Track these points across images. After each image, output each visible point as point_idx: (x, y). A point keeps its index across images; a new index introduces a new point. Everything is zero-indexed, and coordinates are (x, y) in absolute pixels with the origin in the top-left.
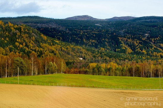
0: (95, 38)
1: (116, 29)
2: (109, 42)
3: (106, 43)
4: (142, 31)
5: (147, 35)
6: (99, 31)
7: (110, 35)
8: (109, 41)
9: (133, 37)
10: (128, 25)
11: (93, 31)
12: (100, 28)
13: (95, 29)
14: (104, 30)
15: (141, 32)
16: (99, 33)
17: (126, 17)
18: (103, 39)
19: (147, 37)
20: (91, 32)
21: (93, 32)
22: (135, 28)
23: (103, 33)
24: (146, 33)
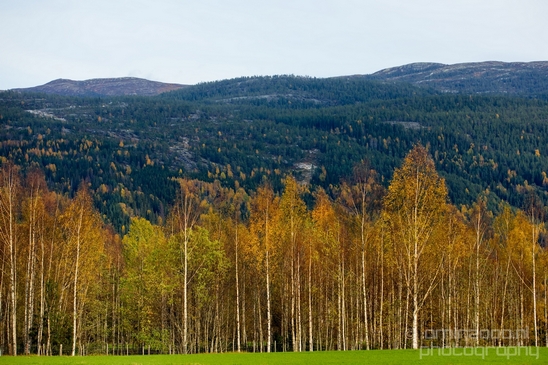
0: (59, 181)
1: (145, 136)
2: (136, 204)
3: (123, 205)
4: (278, 146)
5: (308, 167)
6: (63, 147)
7: (129, 169)
8: (136, 198)
9: (243, 176)
10: (195, 117)
11: (34, 145)
12: (64, 129)
13: (40, 137)
14: (90, 143)
15: (276, 153)
16: (70, 156)
17: (118, 80)
18: (104, 188)
19: (308, 176)
20: (24, 149)
21: (36, 151)
22: (238, 132)
23: (90, 154)
24: (303, 158)
